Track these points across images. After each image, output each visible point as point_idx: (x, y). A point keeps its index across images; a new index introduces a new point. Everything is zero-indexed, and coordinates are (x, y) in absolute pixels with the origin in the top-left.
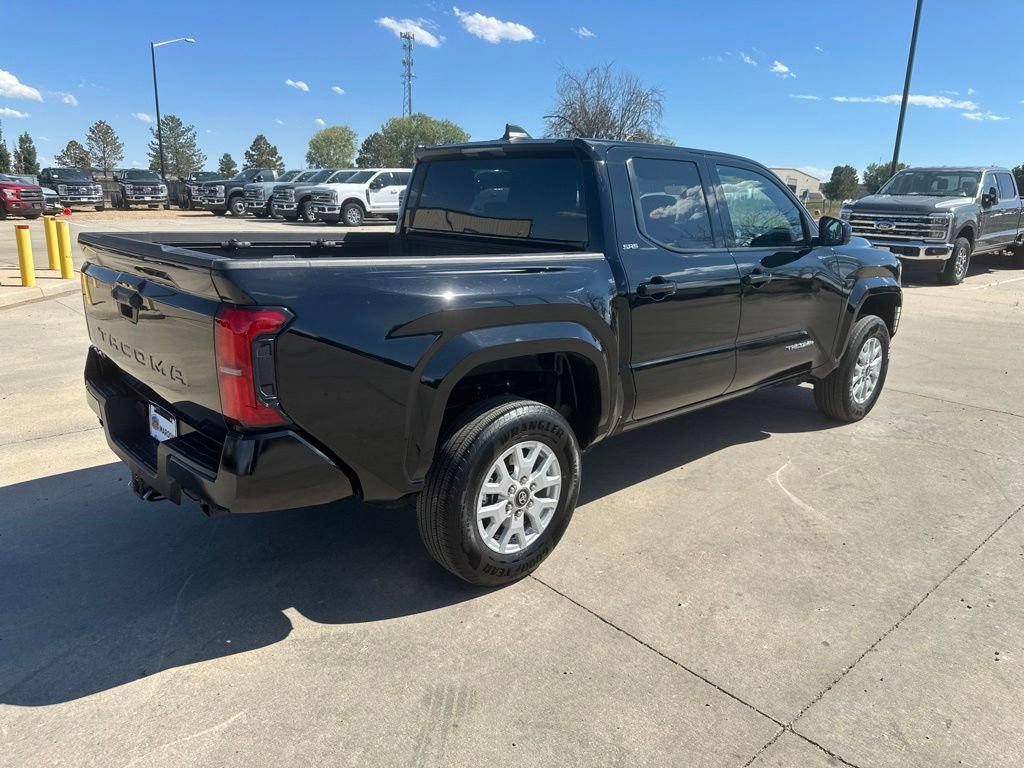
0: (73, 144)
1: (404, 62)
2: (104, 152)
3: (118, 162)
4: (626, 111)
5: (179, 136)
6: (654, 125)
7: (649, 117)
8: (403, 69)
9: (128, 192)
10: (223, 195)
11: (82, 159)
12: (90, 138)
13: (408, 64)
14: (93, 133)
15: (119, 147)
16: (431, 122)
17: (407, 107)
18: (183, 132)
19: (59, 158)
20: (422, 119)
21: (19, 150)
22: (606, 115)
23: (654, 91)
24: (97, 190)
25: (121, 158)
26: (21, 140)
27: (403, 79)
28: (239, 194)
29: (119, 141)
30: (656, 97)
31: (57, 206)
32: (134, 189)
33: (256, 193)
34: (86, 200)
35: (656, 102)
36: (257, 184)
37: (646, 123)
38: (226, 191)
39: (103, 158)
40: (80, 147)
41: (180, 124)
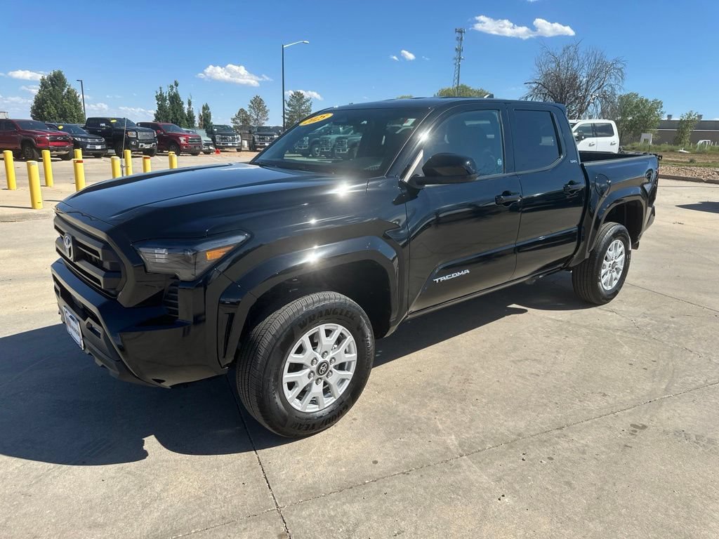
0: (242, 111)
1: (457, 49)
2: (258, 115)
3: (265, 122)
4: (591, 77)
5: (302, 104)
6: (617, 88)
7: (612, 82)
8: (456, 54)
9: (256, 140)
10: (307, 143)
11: (245, 120)
12: (250, 107)
13: (459, 50)
14: (252, 103)
15: (267, 112)
16: (470, 90)
17: (456, 81)
18: (304, 102)
19: (234, 120)
20: (465, 88)
21: (202, 114)
22: (574, 80)
23: (617, 61)
24: (238, 139)
25: (267, 119)
26: (204, 108)
27: (455, 61)
28: (317, 142)
29: (267, 108)
30: (619, 66)
31: (211, 148)
32: (260, 138)
33: (326, 142)
34: (231, 145)
35: (620, 69)
36: (328, 136)
37: (611, 85)
38: (309, 141)
39: (257, 119)
40: (245, 113)
41: (303, 97)
